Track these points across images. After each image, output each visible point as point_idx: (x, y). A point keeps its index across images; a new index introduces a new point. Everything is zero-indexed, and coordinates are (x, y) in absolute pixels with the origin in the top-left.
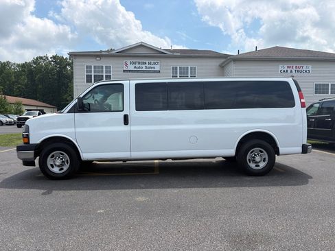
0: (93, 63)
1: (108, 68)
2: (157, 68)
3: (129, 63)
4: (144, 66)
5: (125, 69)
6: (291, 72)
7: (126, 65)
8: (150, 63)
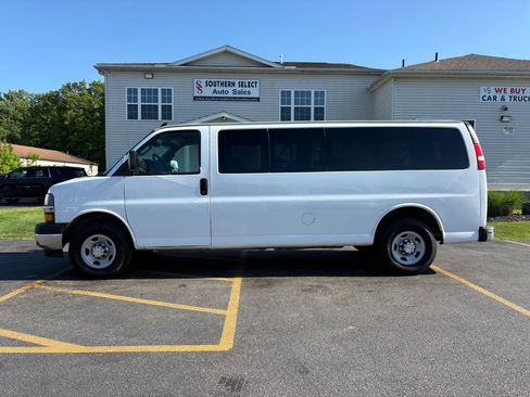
0: (141, 84)
1: (167, 93)
2: (254, 93)
3: (203, 84)
4: (230, 89)
5: (196, 94)
6: (503, 99)
7: (199, 87)
8: (241, 84)
